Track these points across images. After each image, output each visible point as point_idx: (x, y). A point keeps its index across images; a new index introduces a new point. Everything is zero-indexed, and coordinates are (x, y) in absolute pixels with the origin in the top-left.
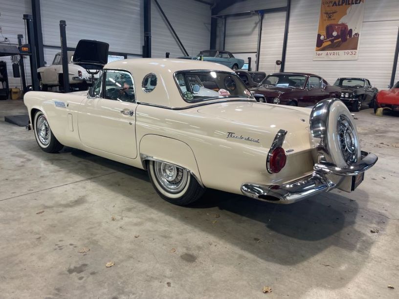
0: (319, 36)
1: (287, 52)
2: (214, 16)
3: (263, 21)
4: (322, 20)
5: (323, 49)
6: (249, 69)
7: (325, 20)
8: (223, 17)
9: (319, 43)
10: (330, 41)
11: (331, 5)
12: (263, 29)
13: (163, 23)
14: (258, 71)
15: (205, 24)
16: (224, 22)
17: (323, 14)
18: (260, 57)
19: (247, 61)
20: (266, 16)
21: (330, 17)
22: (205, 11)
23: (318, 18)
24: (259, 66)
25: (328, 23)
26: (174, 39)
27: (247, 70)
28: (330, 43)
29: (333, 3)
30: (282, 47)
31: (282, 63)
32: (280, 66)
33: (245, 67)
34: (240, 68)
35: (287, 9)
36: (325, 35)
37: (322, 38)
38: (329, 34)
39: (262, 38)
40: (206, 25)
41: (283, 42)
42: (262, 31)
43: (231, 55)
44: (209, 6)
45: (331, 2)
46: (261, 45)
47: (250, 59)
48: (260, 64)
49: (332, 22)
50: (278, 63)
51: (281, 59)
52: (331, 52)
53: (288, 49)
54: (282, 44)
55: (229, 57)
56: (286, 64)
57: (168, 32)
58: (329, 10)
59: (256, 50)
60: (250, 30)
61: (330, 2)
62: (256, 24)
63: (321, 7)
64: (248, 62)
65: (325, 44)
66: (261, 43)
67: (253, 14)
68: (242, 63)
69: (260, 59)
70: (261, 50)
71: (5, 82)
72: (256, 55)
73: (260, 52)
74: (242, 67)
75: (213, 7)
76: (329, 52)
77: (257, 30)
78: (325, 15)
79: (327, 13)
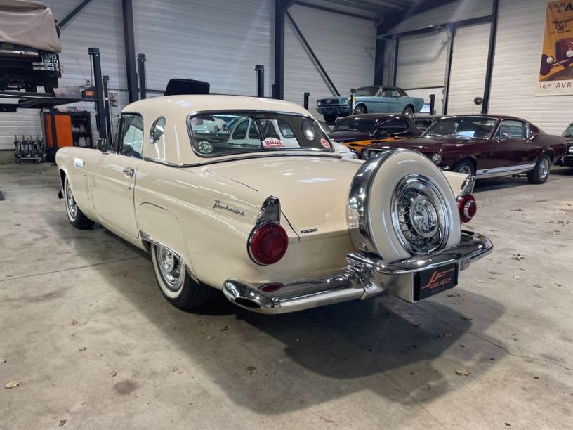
0: (544, 57)
1: (493, 83)
2: (380, 37)
3: (455, 39)
4: (549, 34)
5: (551, 78)
6: (432, 112)
7: (554, 33)
8: (394, 37)
9: (545, 69)
10: (562, 64)
11: (563, 8)
12: (454, 51)
13: (303, 51)
14: (445, 113)
15: (366, 49)
16: (395, 44)
17: (551, 23)
18: (450, 93)
19: (428, 100)
20: (459, 31)
21: (561, 28)
22: (368, 31)
23: (541, 29)
24: (449, 107)
25: (558, 37)
26: (318, 74)
27: (428, 115)
28: (562, 68)
29: (566, 6)
30: (485, 77)
31: (484, 102)
32: (481, 106)
33: (425, 110)
34: (418, 111)
35: (493, 20)
36: (555, 57)
37: (549, 60)
38: (560, 54)
39: (453, 65)
40: (369, 51)
41: (486, 68)
42: (454, 55)
43: (402, 92)
44: (374, 22)
45: (564, 4)
46: (452, 76)
47: (432, 97)
48: (449, 104)
49: (565, 35)
50: (477, 101)
51: (482, 96)
52: (564, 82)
53: (493, 79)
54: (485, 73)
55: (399, 95)
56: (491, 102)
57: (309, 64)
58: (559, 17)
59: (443, 84)
60: (433, 54)
61: (561, 5)
62: (444, 44)
63: (547, 12)
64: (429, 102)
65: (554, 71)
66: (452, 72)
67: (440, 29)
68: (420, 103)
69: (450, 97)
70: (451, 82)
71: (88, 138)
72: (443, 91)
73: (450, 87)
74: (421, 109)
75: (378, 24)
76: (560, 82)
77: (445, 54)
78: (554, 25)
79: (556, 22)
